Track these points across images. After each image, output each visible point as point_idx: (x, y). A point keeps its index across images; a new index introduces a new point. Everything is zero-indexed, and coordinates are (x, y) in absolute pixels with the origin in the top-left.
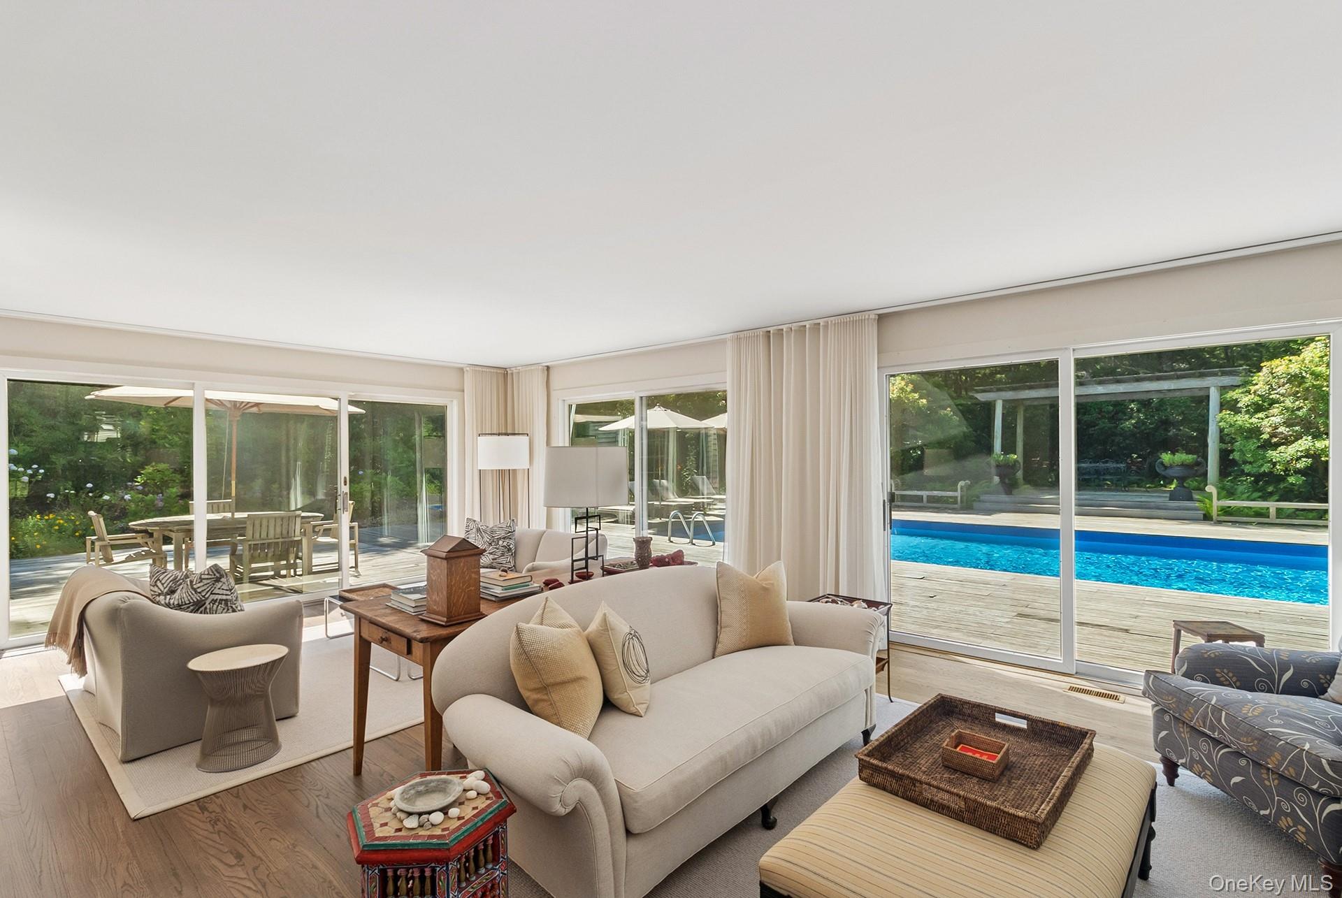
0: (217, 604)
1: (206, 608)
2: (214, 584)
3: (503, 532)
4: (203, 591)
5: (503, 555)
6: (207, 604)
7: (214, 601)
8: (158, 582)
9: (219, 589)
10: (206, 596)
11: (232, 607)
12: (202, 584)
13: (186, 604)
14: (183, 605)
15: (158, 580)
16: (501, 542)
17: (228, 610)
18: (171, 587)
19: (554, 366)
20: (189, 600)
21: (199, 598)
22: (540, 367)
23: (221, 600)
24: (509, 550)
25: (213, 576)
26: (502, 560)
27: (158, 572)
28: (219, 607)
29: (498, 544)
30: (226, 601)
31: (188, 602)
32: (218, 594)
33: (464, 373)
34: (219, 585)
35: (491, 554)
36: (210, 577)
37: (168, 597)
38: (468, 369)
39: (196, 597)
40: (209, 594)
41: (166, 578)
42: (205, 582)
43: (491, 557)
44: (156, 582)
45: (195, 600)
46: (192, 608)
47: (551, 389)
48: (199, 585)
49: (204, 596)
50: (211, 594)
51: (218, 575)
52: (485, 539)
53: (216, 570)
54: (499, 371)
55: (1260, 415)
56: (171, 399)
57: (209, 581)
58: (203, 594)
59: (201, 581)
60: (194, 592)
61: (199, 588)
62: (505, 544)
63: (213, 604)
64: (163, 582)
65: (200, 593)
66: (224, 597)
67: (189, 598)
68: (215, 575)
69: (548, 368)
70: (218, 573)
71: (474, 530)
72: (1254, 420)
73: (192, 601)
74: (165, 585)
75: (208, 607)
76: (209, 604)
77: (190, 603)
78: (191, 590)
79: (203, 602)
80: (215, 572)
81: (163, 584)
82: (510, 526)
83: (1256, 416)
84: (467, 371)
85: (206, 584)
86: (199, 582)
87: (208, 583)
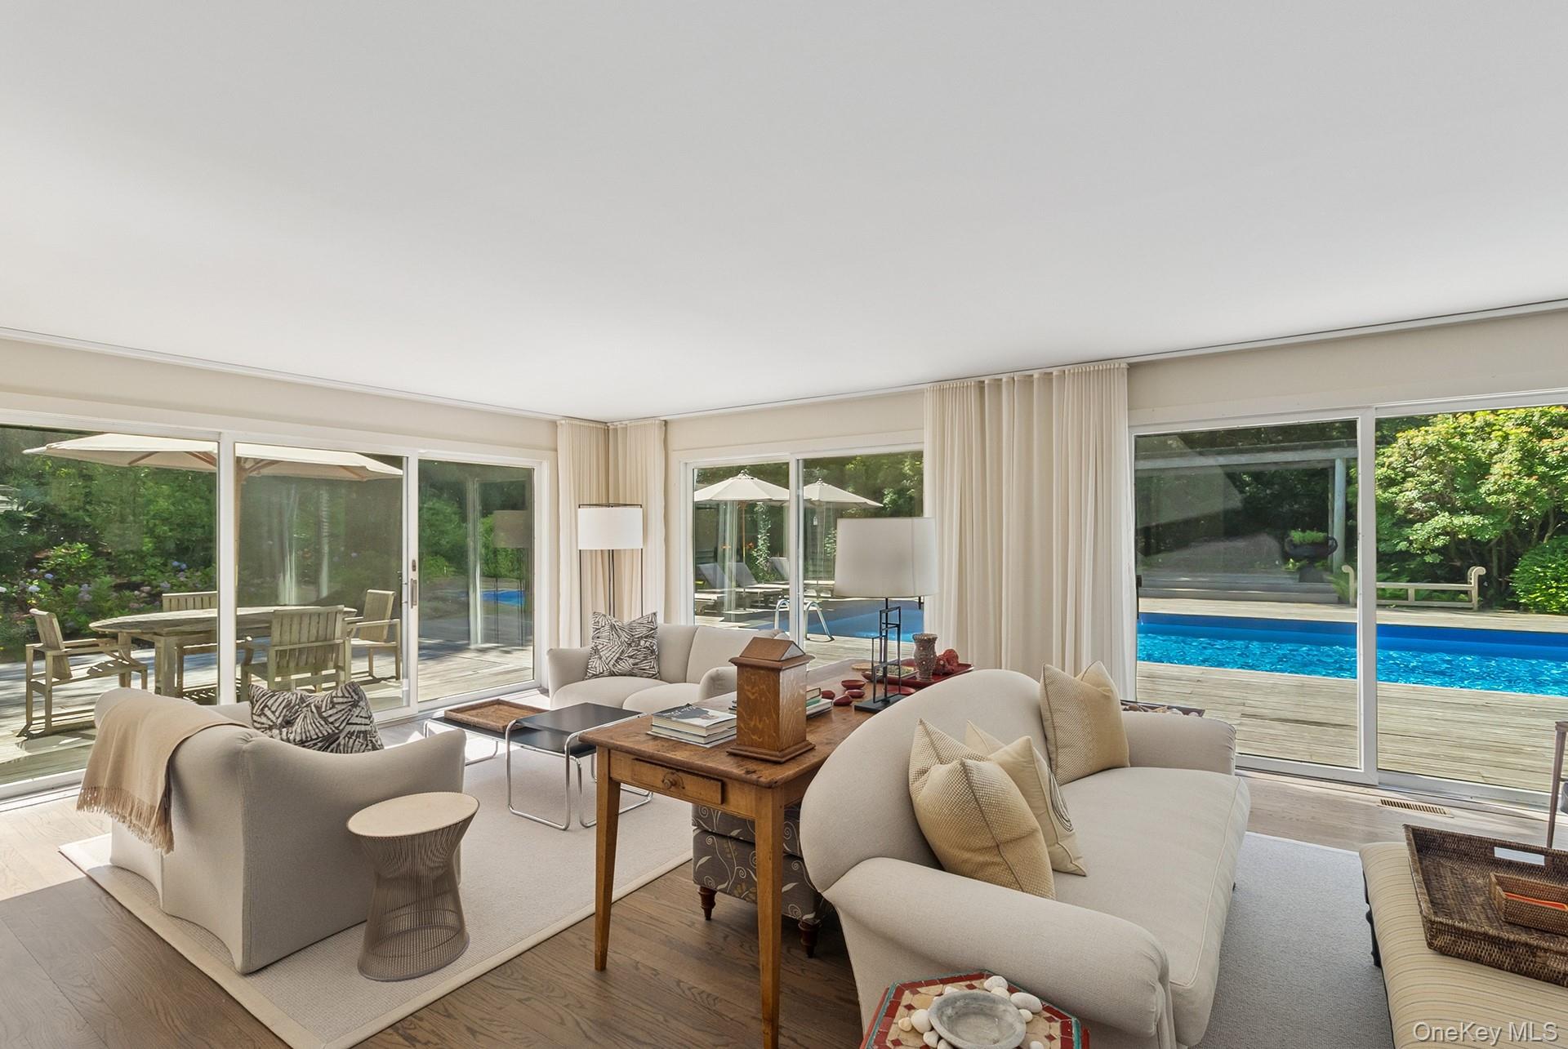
0: (354, 738)
1: (339, 745)
2: (350, 710)
3: (645, 629)
4: (336, 720)
5: (645, 658)
6: (341, 738)
7: (351, 734)
8: (267, 709)
9: (357, 716)
10: (341, 728)
11: (372, 741)
12: (335, 711)
13: (312, 740)
14: (307, 741)
15: (266, 706)
16: (642, 643)
17: (367, 745)
18: (285, 716)
19: (672, 421)
20: (317, 734)
21: (330, 731)
22: (657, 422)
23: (359, 732)
24: (653, 652)
25: (350, 700)
26: (643, 665)
27: (263, 695)
28: (357, 742)
29: (639, 644)
30: (365, 732)
31: (316, 737)
32: (357, 724)
33: (557, 426)
34: (357, 711)
35: (631, 657)
36: (345, 700)
37: (284, 730)
38: (563, 422)
39: (327, 730)
40: (344, 724)
41: (277, 704)
42: (339, 707)
43: (631, 661)
44: (262, 709)
45: (326, 734)
46: (320, 744)
47: (671, 447)
48: (330, 712)
49: (337, 728)
50: (348, 724)
51: (356, 697)
52: (623, 638)
53: (354, 691)
54: (602, 426)
55: (1394, 489)
56: (140, 456)
57: (343, 707)
58: (337, 725)
59: (333, 707)
60: (323, 723)
61: (330, 716)
62: (648, 644)
63: (349, 738)
64: (273, 709)
65: (332, 723)
66: (363, 728)
67: (317, 730)
68: (352, 697)
69: (666, 422)
70: (357, 694)
71: (607, 627)
72: (1386, 495)
73: (321, 735)
74: (277, 714)
75: (342, 743)
76: (344, 738)
77: (318, 737)
78: (319, 720)
79: (336, 736)
80: (353, 694)
81: (273, 712)
82: (652, 622)
83: (1390, 491)
84: (561, 424)
85: (340, 711)
86: (330, 709)
87: (343, 709)
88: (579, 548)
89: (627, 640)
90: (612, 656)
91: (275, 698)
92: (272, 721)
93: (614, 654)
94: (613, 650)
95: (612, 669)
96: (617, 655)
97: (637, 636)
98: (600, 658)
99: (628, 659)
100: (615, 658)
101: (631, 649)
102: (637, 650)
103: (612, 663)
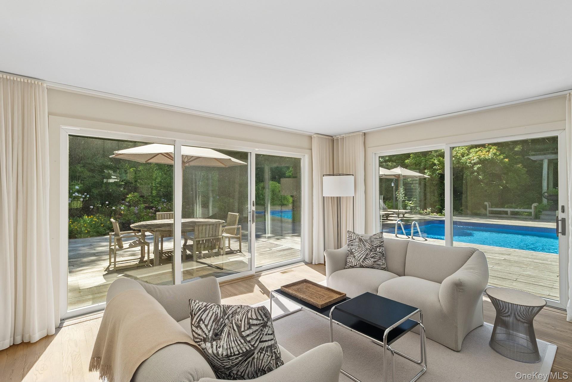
2: (262, 330)
4: (252, 339)
5: (380, 259)
8: (201, 322)
9: (266, 335)
10: (255, 346)
12: (251, 331)
13: (235, 355)
14: (231, 356)
15: (201, 320)
16: (378, 249)
18: (214, 329)
19: (368, 133)
20: (238, 351)
21: (248, 349)
22: (361, 133)
23: (267, 347)
24: (383, 255)
26: (380, 262)
27: (199, 310)
28: (266, 356)
29: (376, 251)
30: (271, 346)
32: (266, 341)
33: (312, 138)
34: (266, 330)
35: (372, 257)
36: (258, 322)
37: (214, 343)
38: (315, 136)
39: (246, 347)
40: (258, 342)
41: (209, 318)
42: (254, 328)
43: (373, 260)
44: (199, 323)
45: (245, 351)
46: (240, 358)
47: (367, 146)
48: (248, 332)
49: (253, 346)
50: (260, 342)
51: (265, 319)
52: (367, 247)
53: (265, 314)
54: (330, 138)
57: (257, 328)
58: (253, 343)
59: (249, 328)
60: (242, 341)
61: (248, 335)
62: (381, 250)
63: (261, 353)
64: (206, 322)
65: (249, 342)
66: (270, 343)
67: (238, 348)
68: (263, 319)
69: (365, 134)
70: (266, 317)
71: (357, 240)
74: (209, 327)
75: (256, 357)
77: (240, 353)
78: (240, 338)
79: (252, 353)
80: (264, 317)
82: (381, 238)
84: (314, 137)
85: (255, 331)
86: (248, 329)
87: (257, 330)
88: (323, 196)
89: (369, 248)
90: (361, 256)
91: (207, 312)
92: (205, 334)
93: (362, 255)
94: (362, 253)
95: (362, 264)
96: (364, 256)
97: (374, 246)
98: (354, 257)
99: (371, 259)
100: (363, 258)
101: (372, 253)
102: (375, 253)
103: (361, 260)
